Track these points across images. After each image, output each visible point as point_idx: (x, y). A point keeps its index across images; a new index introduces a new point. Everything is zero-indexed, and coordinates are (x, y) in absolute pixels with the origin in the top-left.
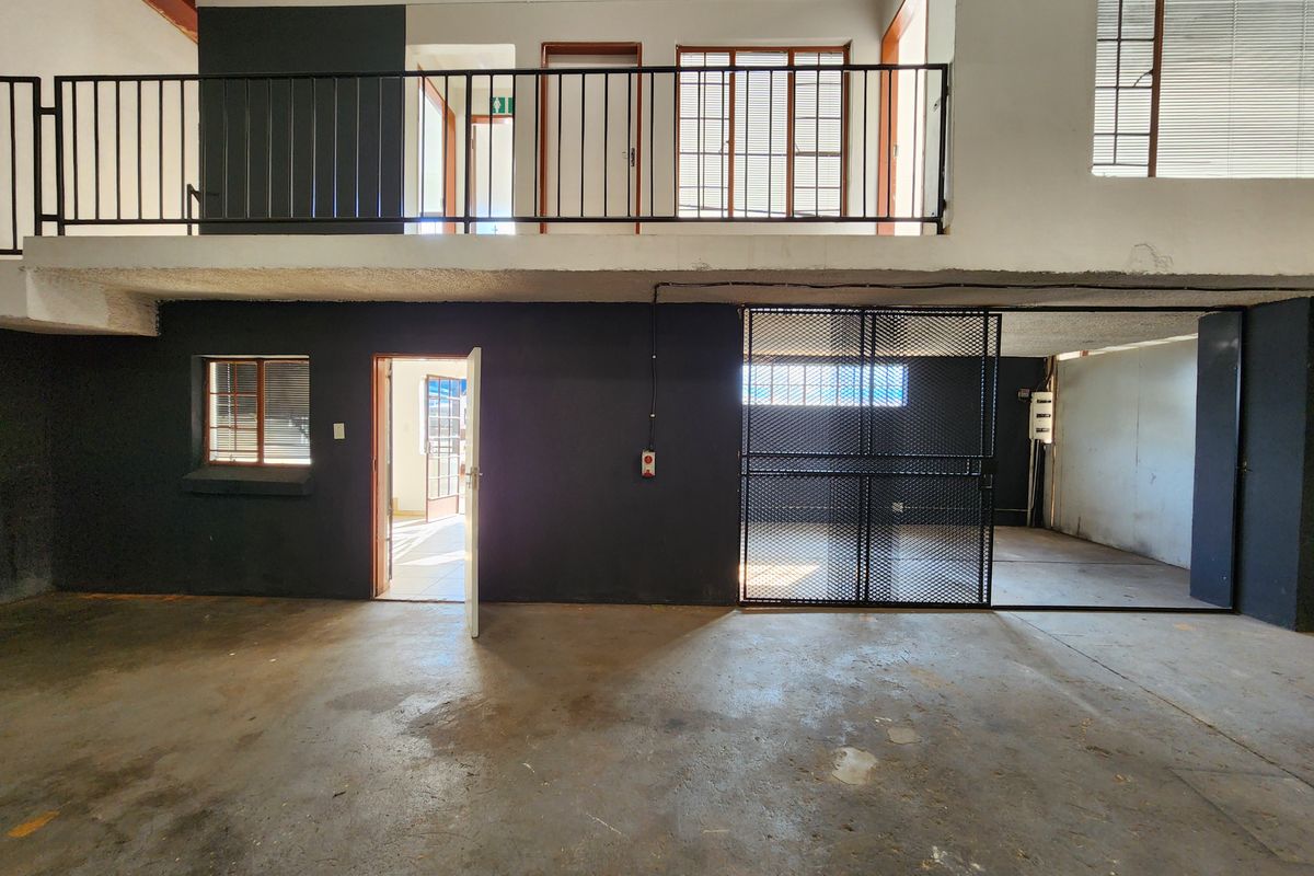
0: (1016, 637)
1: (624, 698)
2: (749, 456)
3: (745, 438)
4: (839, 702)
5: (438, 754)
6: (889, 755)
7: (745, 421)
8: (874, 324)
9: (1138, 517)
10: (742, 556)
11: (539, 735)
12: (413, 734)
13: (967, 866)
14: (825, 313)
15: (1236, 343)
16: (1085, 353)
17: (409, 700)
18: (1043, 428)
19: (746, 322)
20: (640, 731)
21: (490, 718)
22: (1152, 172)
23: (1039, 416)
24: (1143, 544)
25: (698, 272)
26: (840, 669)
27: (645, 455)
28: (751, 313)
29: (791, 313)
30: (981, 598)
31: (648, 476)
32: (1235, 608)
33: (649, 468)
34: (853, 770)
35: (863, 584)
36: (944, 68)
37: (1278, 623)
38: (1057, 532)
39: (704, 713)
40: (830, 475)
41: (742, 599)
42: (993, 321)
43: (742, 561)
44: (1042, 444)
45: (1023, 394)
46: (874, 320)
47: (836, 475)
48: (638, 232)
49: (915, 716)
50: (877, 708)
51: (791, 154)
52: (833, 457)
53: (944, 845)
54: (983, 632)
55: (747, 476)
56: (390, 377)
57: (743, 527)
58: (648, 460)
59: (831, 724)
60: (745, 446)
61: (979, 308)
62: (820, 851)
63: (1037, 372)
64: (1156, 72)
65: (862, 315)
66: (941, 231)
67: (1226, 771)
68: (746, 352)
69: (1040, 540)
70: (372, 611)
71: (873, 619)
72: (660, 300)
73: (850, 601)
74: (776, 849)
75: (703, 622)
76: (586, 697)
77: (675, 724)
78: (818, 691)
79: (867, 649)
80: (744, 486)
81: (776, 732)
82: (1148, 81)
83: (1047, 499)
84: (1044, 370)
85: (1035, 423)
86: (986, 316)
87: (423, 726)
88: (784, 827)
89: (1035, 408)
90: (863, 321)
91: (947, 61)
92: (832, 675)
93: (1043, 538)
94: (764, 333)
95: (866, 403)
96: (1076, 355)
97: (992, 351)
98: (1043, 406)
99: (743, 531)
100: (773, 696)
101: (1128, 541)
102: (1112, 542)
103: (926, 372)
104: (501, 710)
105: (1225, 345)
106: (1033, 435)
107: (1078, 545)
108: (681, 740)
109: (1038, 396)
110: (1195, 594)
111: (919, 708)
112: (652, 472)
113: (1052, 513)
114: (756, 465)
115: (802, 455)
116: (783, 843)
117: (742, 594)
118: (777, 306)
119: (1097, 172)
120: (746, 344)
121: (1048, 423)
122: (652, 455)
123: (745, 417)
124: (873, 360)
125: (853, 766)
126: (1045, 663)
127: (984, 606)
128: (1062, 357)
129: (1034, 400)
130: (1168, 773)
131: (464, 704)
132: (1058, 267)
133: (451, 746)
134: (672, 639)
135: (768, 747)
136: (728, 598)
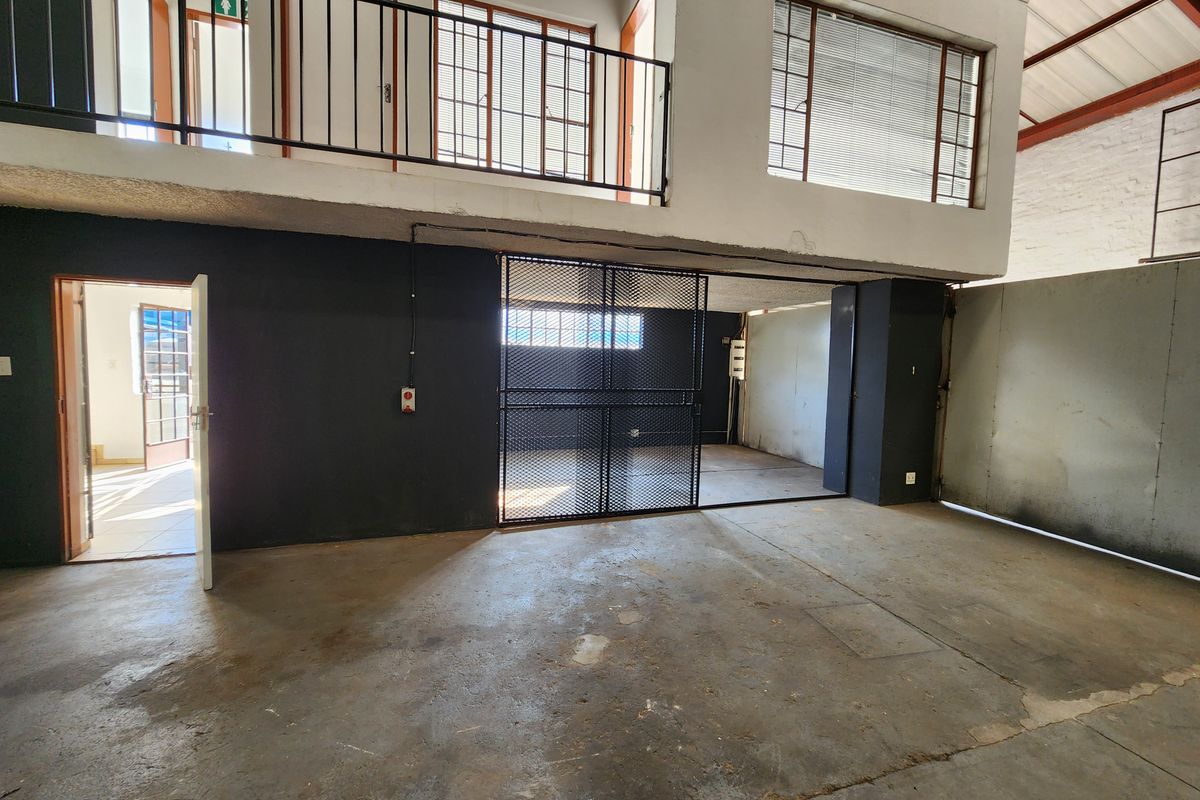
0: (714, 528)
1: (381, 626)
2: (507, 391)
3: (503, 375)
4: (581, 597)
5: (158, 720)
6: (619, 636)
7: (503, 360)
8: (614, 277)
9: (795, 433)
10: (501, 482)
11: (287, 677)
12: (122, 705)
13: (670, 708)
14: (574, 265)
15: (852, 308)
16: (766, 311)
17: (117, 669)
18: (738, 369)
19: (504, 268)
20: (397, 655)
21: (225, 671)
22: (805, 179)
23: (736, 358)
24: (798, 453)
25: (455, 216)
26: (584, 572)
27: (404, 391)
28: (508, 260)
29: (545, 262)
30: (692, 502)
31: (408, 412)
32: (847, 494)
33: (409, 404)
34: (589, 653)
35: (604, 498)
36: (666, 65)
37: (869, 501)
38: (746, 447)
39: (462, 627)
40: (577, 407)
41: (501, 521)
42: (702, 282)
43: (501, 486)
44: (738, 380)
45: (726, 341)
46: (614, 274)
47: (583, 407)
48: (395, 169)
49: (640, 600)
50: (610, 598)
51: (543, 118)
52: (580, 391)
53: (655, 696)
54: (692, 527)
55: (505, 409)
56: (81, 303)
57: (502, 456)
58: (408, 396)
59: (574, 618)
60: (503, 382)
61: (693, 271)
62: (560, 724)
63: (732, 324)
64: (808, 102)
65: (605, 269)
66: (663, 204)
67: (835, 605)
68: (504, 296)
69: (735, 453)
70: (67, 577)
71: (611, 527)
72: (418, 240)
73: (594, 513)
74: (521, 733)
75: (464, 546)
76: (341, 631)
77: (432, 642)
78: (564, 592)
79: (605, 552)
80: (502, 418)
81: (526, 633)
82: (803, 108)
83: (740, 423)
84: (740, 323)
85: (733, 364)
86: (698, 277)
87: (139, 694)
88: (529, 712)
89: (734, 353)
90: (605, 274)
91: (669, 60)
92: (576, 577)
93: (736, 452)
94: (520, 279)
95: (608, 346)
96: (760, 312)
97: (701, 307)
98: (738, 350)
99: (502, 460)
100: (526, 602)
101: (789, 451)
102: (779, 452)
103: (658, 321)
104: (241, 660)
105: (846, 309)
106: (732, 373)
107: (759, 456)
108: (438, 656)
109: (735, 343)
110: (826, 486)
111: (643, 593)
112: (413, 407)
113: (743, 435)
114: (512, 399)
115: (554, 390)
116: (528, 726)
117: (501, 517)
118: (532, 256)
119: (771, 171)
120: (504, 288)
121: (741, 364)
122: (413, 391)
123: (503, 356)
124: (614, 310)
125: (589, 649)
126: (732, 546)
127: (694, 508)
128: (752, 313)
129: (733, 346)
130: (804, 613)
131: (192, 662)
132: (745, 243)
133: (175, 709)
134: (432, 565)
135: (519, 647)
136: (489, 520)
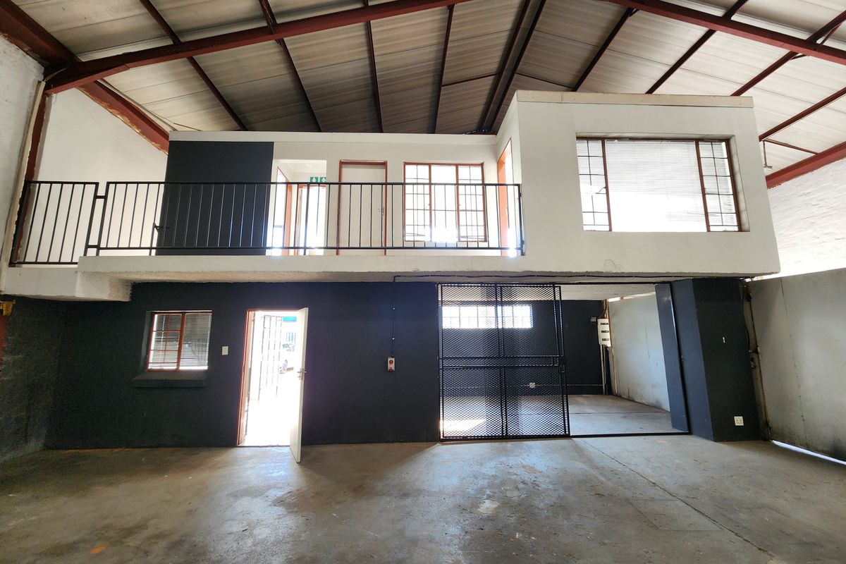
0: (580, 451)
1: (380, 486)
2: (443, 359)
3: (441, 349)
4: (485, 482)
5: (290, 512)
6: (505, 502)
7: (440, 336)
9: (653, 386)
10: (441, 416)
11: (339, 503)
12: (275, 505)
13: (529, 538)
14: (478, 286)
15: (670, 298)
16: (622, 298)
17: (270, 491)
18: (605, 339)
19: (440, 291)
20: (388, 499)
21: (313, 497)
22: (611, 229)
23: (603, 332)
24: (657, 402)
25: (415, 272)
26: (490, 469)
27: (389, 359)
28: (442, 286)
29: (461, 286)
30: (565, 432)
31: (391, 371)
32: (690, 432)
33: (392, 366)
34: (487, 508)
35: (505, 426)
36: (518, 185)
37: (706, 437)
38: (619, 397)
39: (419, 490)
40: (484, 368)
41: (442, 438)
42: (557, 289)
44: (606, 347)
45: (593, 320)
46: (501, 289)
47: (488, 368)
48: (386, 254)
49: (521, 486)
50: (503, 484)
51: (458, 210)
52: (485, 358)
54: (563, 448)
55: (442, 369)
56: (254, 321)
57: (441, 399)
58: (391, 362)
59: (479, 491)
60: (441, 354)
61: (550, 284)
62: (468, 537)
63: (598, 308)
64: (606, 188)
65: (496, 287)
66: (522, 254)
67: (652, 500)
68: (440, 299)
69: (608, 401)
70: (237, 452)
71: (509, 445)
72: (397, 281)
73: (499, 436)
74: (448, 538)
75: (421, 450)
76: (361, 486)
77: (405, 495)
78: (476, 478)
79: (503, 459)
80: (441, 374)
81: (453, 496)
82: (604, 191)
83: (612, 379)
84: (603, 307)
85: (601, 336)
86: (554, 287)
87: (280, 502)
88: (453, 530)
89: (600, 328)
90: (496, 289)
92: (484, 470)
93: (610, 400)
94: (447, 294)
96: (617, 299)
98: (603, 325)
99: (441, 402)
100: (454, 481)
101: (651, 400)
102: (644, 401)
103: (540, 309)
104: (318, 494)
105: (666, 299)
106: (601, 342)
107: (627, 403)
108: (408, 501)
109: (600, 321)
110: (674, 426)
111: (524, 482)
112: (393, 368)
113: (616, 388)
114: (446, 363)
116: (452, 536)
117: (442, 435)
118: (454, 283)
120: (440, 295)
121: (607, 336)
122: (393, 359)
123: (440, 334)
126: (589, 461)
127: (566, 436)
128: (611, 300)
129: (599, 323)
130: (628, 502)
131: (298, 492)
133: (295, 509)
134: (404, 459)
135: (450, 502)
136: (434, 437)
